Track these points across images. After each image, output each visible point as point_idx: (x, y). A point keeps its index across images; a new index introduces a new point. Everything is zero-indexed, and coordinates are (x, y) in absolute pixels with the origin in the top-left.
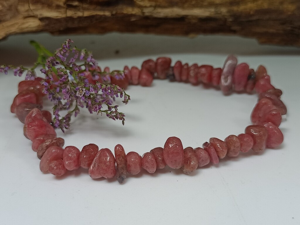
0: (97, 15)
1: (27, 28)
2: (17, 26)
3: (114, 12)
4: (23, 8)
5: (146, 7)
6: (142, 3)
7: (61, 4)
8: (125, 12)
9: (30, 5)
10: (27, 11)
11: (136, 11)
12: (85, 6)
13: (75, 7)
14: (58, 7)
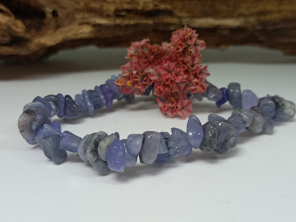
0: (141, 23)
1: (81, 33)
2: (73, 32)
3: (156, 21)
4: (79, 16)
5: (183, 17)
6: (180, 15)
7: (111, 13)
8: (165, 21)
9: (85, 14)
10: (82, 19)
11: (174, 20)
12: (131, 16)
13: (122, 17)
14: (108, 16)
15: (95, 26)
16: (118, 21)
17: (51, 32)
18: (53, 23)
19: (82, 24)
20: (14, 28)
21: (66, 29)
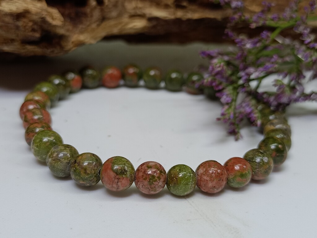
15: (151, 19)
16: (180, 14)
17: (94, 26)
18: (97, 14)
19: (134, 16)
20: (49, 19)
21: (112, 23)
